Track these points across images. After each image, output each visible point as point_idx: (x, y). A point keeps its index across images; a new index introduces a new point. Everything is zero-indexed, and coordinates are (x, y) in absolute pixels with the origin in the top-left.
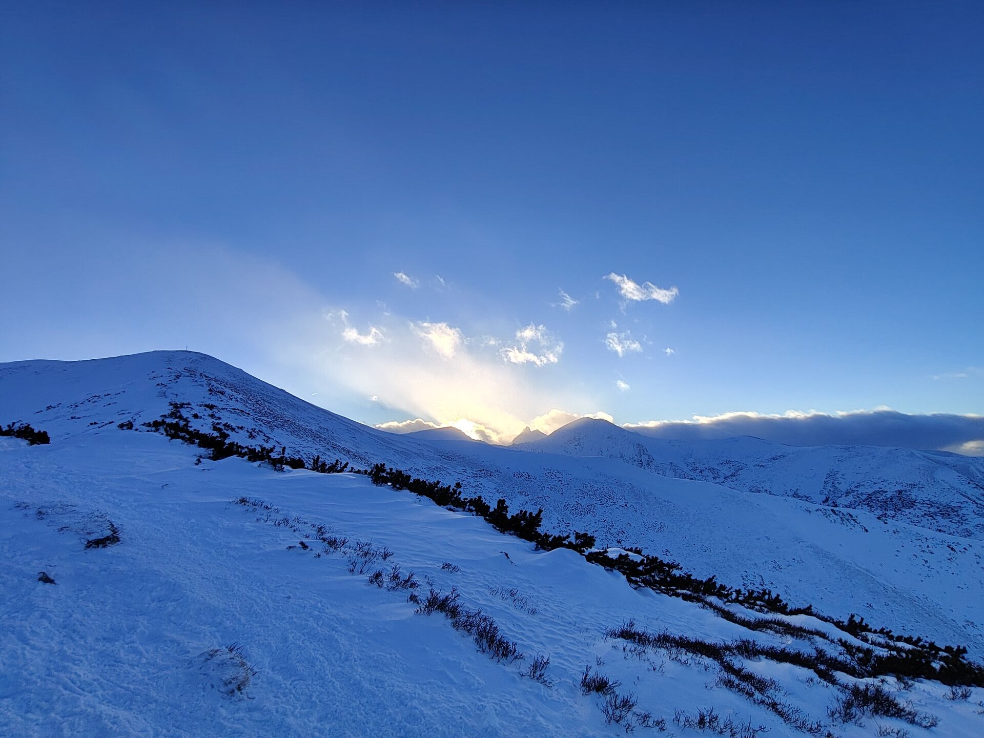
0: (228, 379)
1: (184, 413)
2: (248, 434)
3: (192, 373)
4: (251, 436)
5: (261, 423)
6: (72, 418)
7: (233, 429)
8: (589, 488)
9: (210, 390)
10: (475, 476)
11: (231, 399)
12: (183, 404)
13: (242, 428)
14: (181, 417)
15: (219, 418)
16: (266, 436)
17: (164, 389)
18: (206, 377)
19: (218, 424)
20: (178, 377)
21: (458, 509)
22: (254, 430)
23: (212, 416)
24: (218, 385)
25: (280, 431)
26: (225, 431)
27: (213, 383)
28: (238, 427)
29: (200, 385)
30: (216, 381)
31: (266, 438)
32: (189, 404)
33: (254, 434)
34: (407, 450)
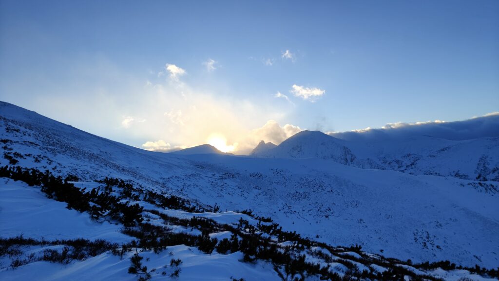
0: (25, 120)
2: (34, 159)
4: (37, 161)
5: (46, 150)
7: (21, 157)
8: (305, 181)
9: (7, 129)
10: (222, 178)
11: (25, 135)
13: (29, 155)
15: (11, 149)
16: (50, 160)
19: (9, 153)
22: (39, 156)
23: (5, 148)
25: (61, 155)
26: (15, 159)
27: (10, 123)
28: (26, 155)
30: (13, 121)
31: (50, 162)
33: (39, 159)
34: (169, 163)
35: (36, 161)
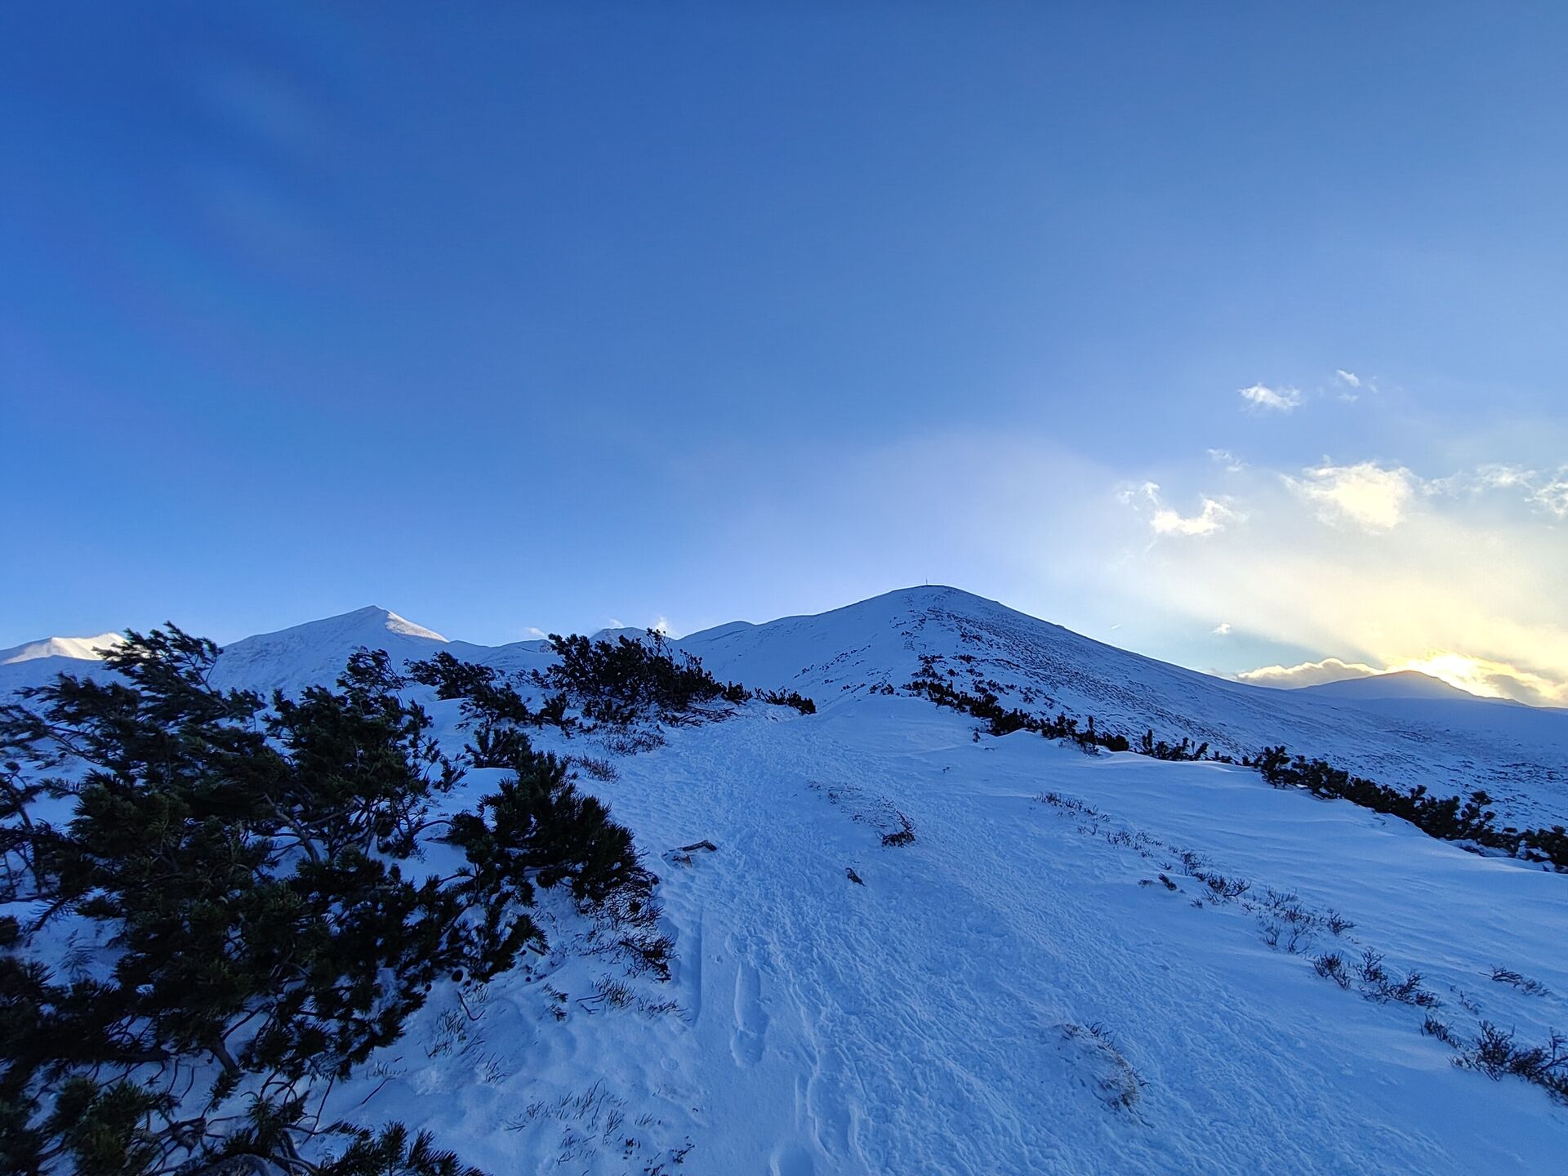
0: (982, 617)
1: (938, 668)
2: (1023, 696)
3: (937, 614)
4: (1027, 699)
5: (1038, 679)
6: (826, 681)
7: (1001, 690)
9: (962, 636)
11: (991, 645)
12: (934, 657)
13: (1012, 687)
14: (934, 675)
15: (981, 675)
16: (1049, 699)
17: (910, 639)
18: (955, 618)
19: (980, 682)
20: (923, 621)
21: (1491, 849)
22: (1029, 689)
23: (971, 671)
24: (972, 628)
25: (1066, 688)
26: (991, 693)
27: (965, 625)
28: (1007, 686)
29: (949, 629)
30: (968, 622)
31: (1049, 702)
32: (941, 657)
33: (1031, 696)
35: (1025, 700)
